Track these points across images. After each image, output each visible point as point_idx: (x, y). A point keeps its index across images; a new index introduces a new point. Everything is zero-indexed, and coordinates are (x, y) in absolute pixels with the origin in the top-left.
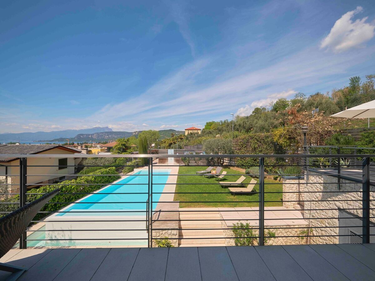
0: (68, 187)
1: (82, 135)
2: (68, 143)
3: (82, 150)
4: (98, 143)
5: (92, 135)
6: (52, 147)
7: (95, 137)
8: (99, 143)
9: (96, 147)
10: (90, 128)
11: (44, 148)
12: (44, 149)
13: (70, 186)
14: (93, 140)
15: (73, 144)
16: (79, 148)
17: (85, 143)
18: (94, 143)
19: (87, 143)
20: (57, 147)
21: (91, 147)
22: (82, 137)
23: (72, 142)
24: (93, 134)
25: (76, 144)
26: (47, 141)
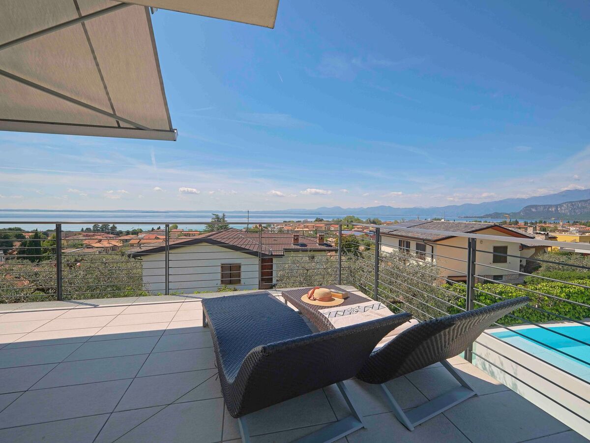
0: (510, 294)
1: (536, 207)
2: (508, 221)
3: (536, 236)
4: (571, 222)
5: (557, 206)
6: (485, 227)
7: (563, 210)
8: (575, 223)
9: (567, 231)
10: (552, 193)
11: (473, 227)
12: (473, 229)
13: (514, 294)
14: (559, 216)
15: (517, 223)
16: (530, 231)
17: (541, 222)
18: (561, 223)
19: (545, 223)
20: (491, 227)
21: (554, 231)
22: (534, 210)
23: (515, 220)
24: (561, 205)
25: (521, 223)
26: (475, 217)
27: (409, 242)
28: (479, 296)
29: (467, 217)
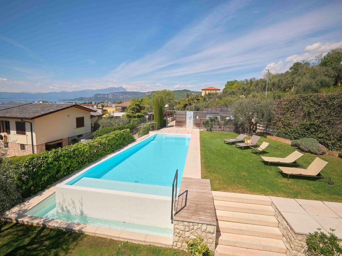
0: (80, 149)
1: (99, 94)
2: (87, 102)
3: (98, 110)
4: (113, 102)
5: (107, 95)
6: (70, 106)
7: (110, 97)
8: (114, 103)
9: (111, 106)
10: (106, 88)
11: (62, 106)
12: (62, 108)
13: (83, 149)
14: (109, 100)
15: (91, 103)
16: (95, 107)
17: (102, 103)
18: (109, 103)
19: (103, 103)
20: (74, 106)
21: (107, 107)
22: (99, 96)
23: (90, 102)
24: (109, 94)
25: (93, 103)
26: (69, 100)
27: (9, 122)
28: (59, 157)
29: (64, 100)
